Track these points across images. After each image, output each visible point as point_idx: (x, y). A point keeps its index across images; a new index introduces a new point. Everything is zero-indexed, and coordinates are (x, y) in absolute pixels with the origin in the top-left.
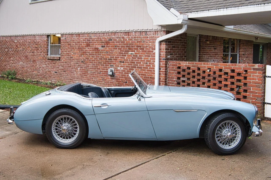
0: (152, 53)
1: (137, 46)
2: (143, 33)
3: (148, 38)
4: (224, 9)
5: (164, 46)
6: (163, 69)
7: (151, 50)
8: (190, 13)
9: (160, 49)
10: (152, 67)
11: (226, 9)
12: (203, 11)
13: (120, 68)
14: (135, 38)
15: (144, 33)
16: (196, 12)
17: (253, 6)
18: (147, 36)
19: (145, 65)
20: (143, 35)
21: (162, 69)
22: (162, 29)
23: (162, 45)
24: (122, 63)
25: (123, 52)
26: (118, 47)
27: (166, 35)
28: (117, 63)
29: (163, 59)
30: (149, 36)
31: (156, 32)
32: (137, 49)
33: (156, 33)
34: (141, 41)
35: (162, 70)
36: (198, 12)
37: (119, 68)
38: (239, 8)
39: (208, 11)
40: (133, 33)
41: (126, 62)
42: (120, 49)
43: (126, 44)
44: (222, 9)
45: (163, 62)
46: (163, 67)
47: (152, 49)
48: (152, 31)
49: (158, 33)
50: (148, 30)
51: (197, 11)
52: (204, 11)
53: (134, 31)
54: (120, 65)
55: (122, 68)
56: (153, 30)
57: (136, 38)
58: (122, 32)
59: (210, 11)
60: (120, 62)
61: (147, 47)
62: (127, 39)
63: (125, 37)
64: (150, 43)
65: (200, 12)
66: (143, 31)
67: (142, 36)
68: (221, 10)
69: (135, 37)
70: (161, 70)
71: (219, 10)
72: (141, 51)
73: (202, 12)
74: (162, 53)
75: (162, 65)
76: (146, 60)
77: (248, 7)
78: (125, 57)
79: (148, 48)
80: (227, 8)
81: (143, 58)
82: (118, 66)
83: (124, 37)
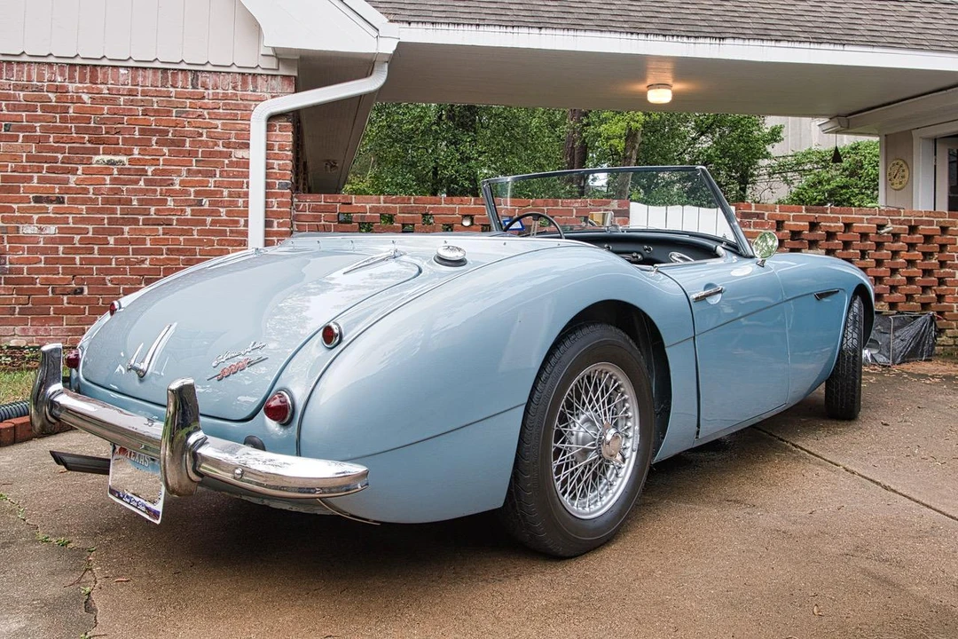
0: (226, 161)
1: (142, 132)
2: (180, 76)
3: (203, 98)
4: (531, 31)
5: (285, 136)
6: (280, 225)
7: (221, 149)
8: (406, 25)
9: (269, 147)
10: (225, 218)
11: (537, 31)
12: (458, 24)
13: (40, 229)
14: (131, 93)
15: (186, 78)
16: (429, 26)
17: (618, 35)
18: (202, 90)
19: (188, 210)
20: (180, 84)
21: (275, 224)
22: (278, 69)
23: (278, 132)
24: (51, 207)
25: (60, 156)
26: (22, 129)
27: (296, 92)
28: (15, 206)
29: (282, 186)
30: (211, 91)
31: (248, 77)
32: (144, 143)
33: (245, 83)
34: (170, 111)
35: (275, 229)
36: (438, 27)
37: (28, 230)
38: (579, 33)
39: (474, 28)
40: (122, 71)
41: (73, 201)
42: (38, 140)
43: (73, 119)
44: (526, 30)
45: (283, 195)
46: (279, 215)
47: (227, 145)
48: (229, 73)
49: (255, 82)
50: (209, 68)
51: (433, 23)
52: (461, 27)
53: (131, 63)
54: (36, 217)
55: (52, 230)
56: (234, 69)
57: (140, 97)
58: (50, 64)
59: (481, 28)
60: (37, 200)
61: (201, 135)
62: (85, 97)
63: (71, 87)
64: (219, 123)
65: (445, 27)
66: (183, 66)
67: (171, 89)
68: (521, 30)
69: (130, 90)
70: (271, 226)
71: (516, 30)
72: (165, 150)
73: (451, 27)
74: (276, 162)
75: (275, 209)
76: (192, 190)
77: (603, 35)
78: (73, 178)
79: (204, 138)
80: (540, 28)
81: (177, 180)
82: (28, 221)
83: (66, 87)
